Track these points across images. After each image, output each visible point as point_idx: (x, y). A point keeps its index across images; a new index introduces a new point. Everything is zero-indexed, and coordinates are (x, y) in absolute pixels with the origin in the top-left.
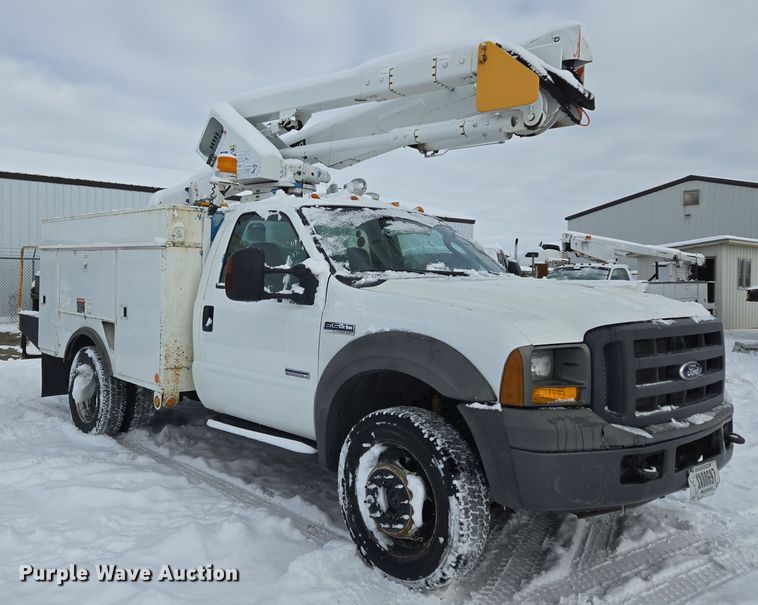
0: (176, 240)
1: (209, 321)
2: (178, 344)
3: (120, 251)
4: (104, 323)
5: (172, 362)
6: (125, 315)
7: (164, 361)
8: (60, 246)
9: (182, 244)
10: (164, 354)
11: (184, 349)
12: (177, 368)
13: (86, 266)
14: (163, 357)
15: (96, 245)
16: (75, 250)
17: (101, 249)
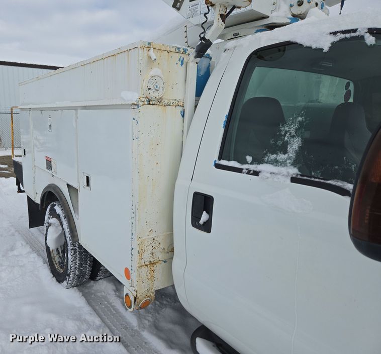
0: (153, 95)
1: (204, 217)
2: (153, 235)
3: (79, 111)
4: (68, 185)
5: (147, 258)
6: (88, 184)
7: (136, 257)
8: (31, 106)
9: (160, 100)
10: (136, 249)
11: (160, 239)
12: (152, 264)
13: (50, 126)
14: (135, 252)
15: (58, 104)
16: (41, 110)
17: (62, 109)
